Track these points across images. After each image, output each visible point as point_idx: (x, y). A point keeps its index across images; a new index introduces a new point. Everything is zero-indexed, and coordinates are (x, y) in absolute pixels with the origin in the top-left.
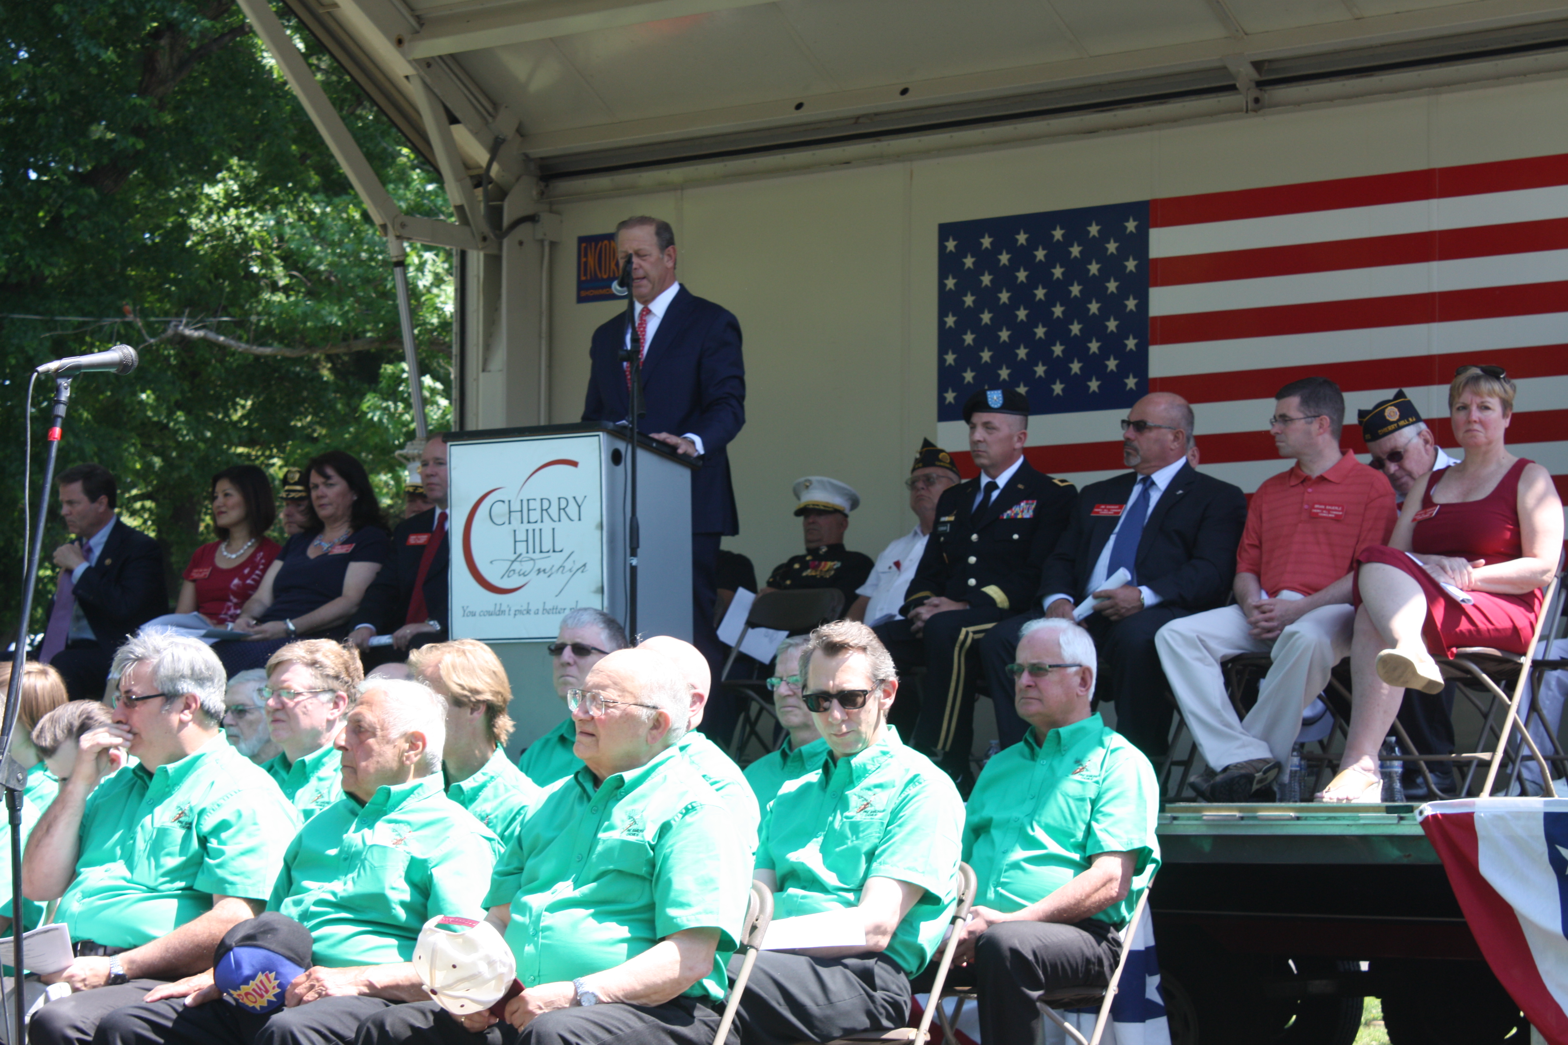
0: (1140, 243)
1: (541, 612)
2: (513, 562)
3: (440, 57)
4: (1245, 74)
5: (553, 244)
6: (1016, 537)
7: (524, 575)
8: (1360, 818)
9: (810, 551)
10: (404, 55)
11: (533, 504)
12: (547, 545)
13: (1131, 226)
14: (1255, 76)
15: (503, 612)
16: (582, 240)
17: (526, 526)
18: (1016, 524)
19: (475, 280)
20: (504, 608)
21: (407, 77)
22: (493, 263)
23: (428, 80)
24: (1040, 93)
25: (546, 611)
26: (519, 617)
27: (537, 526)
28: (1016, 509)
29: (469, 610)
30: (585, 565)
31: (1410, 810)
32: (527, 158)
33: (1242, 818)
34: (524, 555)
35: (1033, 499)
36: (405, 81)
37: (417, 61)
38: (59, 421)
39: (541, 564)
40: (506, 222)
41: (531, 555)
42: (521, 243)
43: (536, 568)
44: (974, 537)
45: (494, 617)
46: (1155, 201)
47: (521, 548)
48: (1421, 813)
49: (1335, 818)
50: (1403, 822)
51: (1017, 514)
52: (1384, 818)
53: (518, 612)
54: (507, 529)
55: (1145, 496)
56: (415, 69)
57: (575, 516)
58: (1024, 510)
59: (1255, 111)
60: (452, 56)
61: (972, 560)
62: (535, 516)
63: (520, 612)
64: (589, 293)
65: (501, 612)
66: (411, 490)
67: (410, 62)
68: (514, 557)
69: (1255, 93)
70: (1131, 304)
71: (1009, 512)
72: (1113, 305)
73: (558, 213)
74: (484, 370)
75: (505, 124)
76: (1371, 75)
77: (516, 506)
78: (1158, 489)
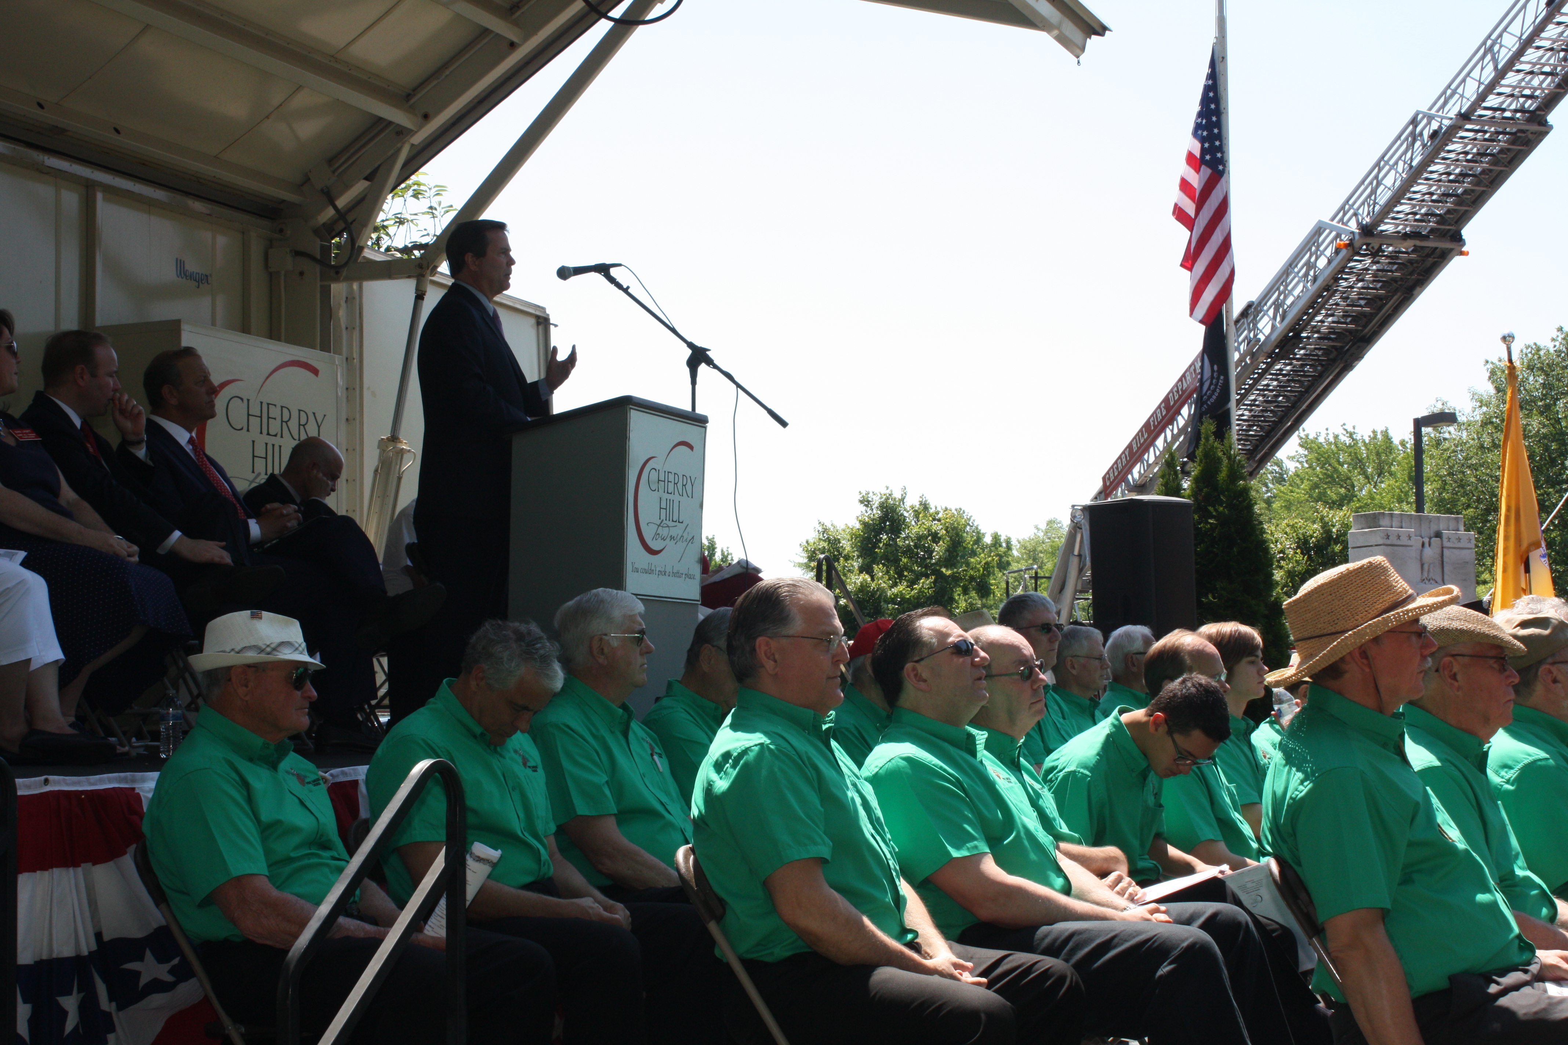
1: (672, 574)
2: (659, 526)
7: (664, 539)
11: (670, 477)
12: (676, 515)
17: (666, 495)
20: (653, 568)
27: (672, 497)
29: (635, 566)
30: (693, 538)
39: (672, 532)
41: (667, 522)
43: (669, 534)
45: (648, 575)
47: (663, 514)
53: (660, 573)
54: (656, 495)
57: (690, 493)
62: (671, 487)
65: (651, 571)
68: (658, 522)
77: (662, 476)
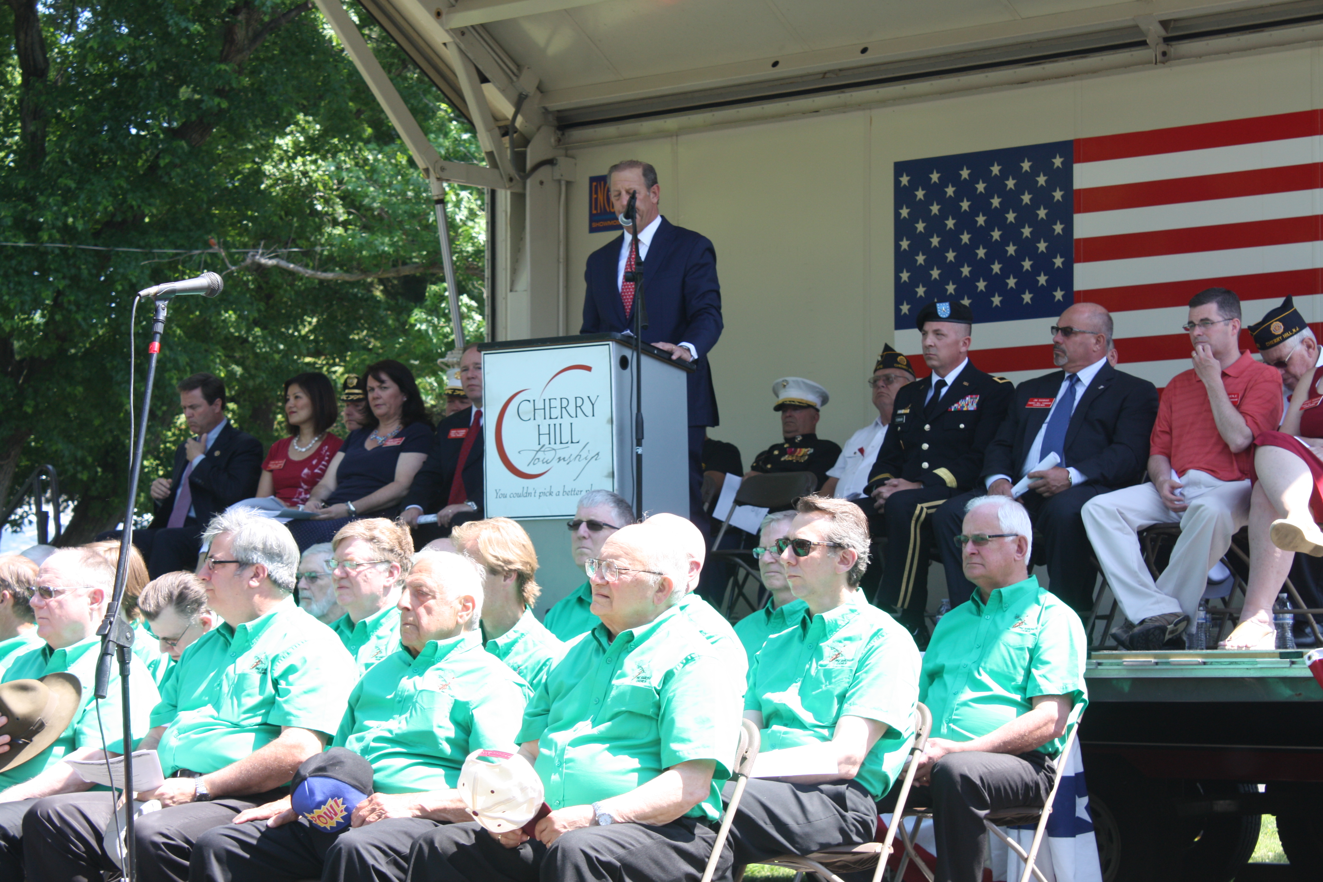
0: (1066, 176)
1: (561, 493)
2: (538, 452)
3: (472, 26)
4: (1154, 32)
5: (568, 183)
6: (962, 426)
7: (547, 463)
8: (1257, 663)
9: (787, 440)
10: (442, 25)
11: (554, 403)
12: (567, 437)
13: (1058, 162)
14: (1163, 33)
15: (530, 494)
16: (592, 179)
17: (548, 421)
18: (962, 415)
19: (504, 215)
20: (530, 490)
21: (445, 44)
22: (519, 200)
23: (462, 46)
24: (979, 50)
25: (566, 493)
26: (543, 498)
27: (557, 422)
28: (962, 403)
29: (502, 492)
30: (598, 454)
31: (1301, 655)
32: (546, 111)
33: (1157, 664)
34: (547, 445)
35: (976, 394)
36: (443, 47)
37: (453, 30)
38: (158, 336)
39: (561, 454)
40: (529, 165)
41: (553, 445)
42: (542, 183)
43: (557, 456)
44: (927, 427)
45: (522, 498)
46: (1078, 141)
47: (544, 439)
48: (1309, 658)
49: (1236, 663)
50: (1294, 666)
51: (963, 407)
52: (1278, 662)
53: (542, 494)
54: (533, 424)
55: (1071, 391)
56: (452, 37)
57: (589, 413)
58: (969, 404)
59: (1163, 63)
60: (482, 25)
61: (925, 446)
62: (556, 413)
63: (544, 494)
64: (601, 224)
65: (528, 494)
66: (450, 392)
67: (447, 31)
68: (538, 447)
69: (1163, 47)
70: (1058, 228)
71: (956, 405)
72: (1043, 229)
73: (573, 157)
74: (511, 291)
75: (527, 83)
76: (1262, 31)
77: (540, 405)
78: (1083, 384)
